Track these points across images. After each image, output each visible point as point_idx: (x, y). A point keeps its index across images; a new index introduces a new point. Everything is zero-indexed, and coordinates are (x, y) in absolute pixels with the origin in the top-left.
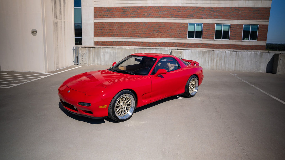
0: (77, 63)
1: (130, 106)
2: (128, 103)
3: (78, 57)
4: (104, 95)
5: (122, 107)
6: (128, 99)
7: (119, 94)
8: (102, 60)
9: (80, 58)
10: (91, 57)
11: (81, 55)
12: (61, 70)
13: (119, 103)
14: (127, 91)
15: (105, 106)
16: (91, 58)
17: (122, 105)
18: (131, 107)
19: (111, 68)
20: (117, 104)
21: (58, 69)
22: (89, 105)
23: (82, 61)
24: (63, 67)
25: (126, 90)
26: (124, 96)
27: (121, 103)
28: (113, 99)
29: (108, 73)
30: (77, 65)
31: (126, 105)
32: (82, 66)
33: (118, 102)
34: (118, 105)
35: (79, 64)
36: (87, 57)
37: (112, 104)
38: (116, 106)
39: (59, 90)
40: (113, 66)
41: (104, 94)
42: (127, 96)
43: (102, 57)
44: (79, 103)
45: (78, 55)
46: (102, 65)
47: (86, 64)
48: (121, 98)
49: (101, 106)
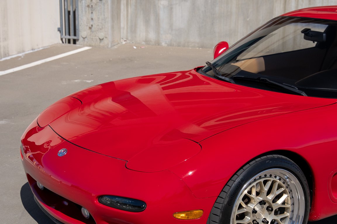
0: (72, 37)
1: (287, 214)
2: (280, 201)
3: (74, 13)
4: (190, 173)
5: (255, 218)
6: (279, 187)
7: (247, 168)
8: (164, 24)
9: (85, 19)
10: (122, 15)
11: (88, 6)
12: (15, 62)
13: (246, 204)
14: (278, 158)
15: (197, 213)
16: (122, 17)
17: (257, 209)
18: (291, 219)
19: (208, 63)
20: (240, 207)
21: (5, 55)
22: (139, 207)
23: (90, 28)
24: (24, 51)
25: (276, 156)
26: (265, 176)
27: (252, 201)
28: (227, 189)
29: (196, 81)
30: (72, 41)
31: (272, 210)
32: (90, 46)
33: (243, 199)
34: (241, 211)
35: (81, 39)
36: (108, 14)
37: (220, 206)
38: (236, 212)
39: (25, 142)
40: (215, 57)
41: (191, 170)
42: (278, 178)
43: (163, 15)
44: (102, 196)
45: (77, 7)
46: (163, 44)
47: (105, 41)
48: (254, 184)
49: (181, 211)
